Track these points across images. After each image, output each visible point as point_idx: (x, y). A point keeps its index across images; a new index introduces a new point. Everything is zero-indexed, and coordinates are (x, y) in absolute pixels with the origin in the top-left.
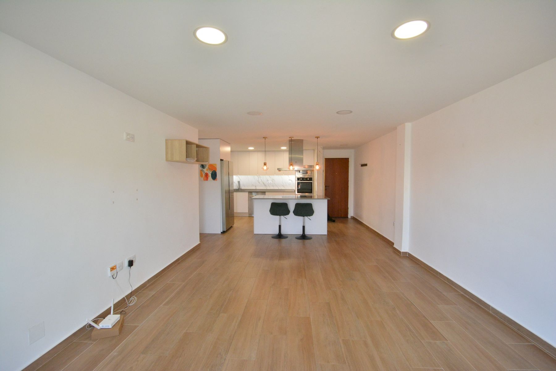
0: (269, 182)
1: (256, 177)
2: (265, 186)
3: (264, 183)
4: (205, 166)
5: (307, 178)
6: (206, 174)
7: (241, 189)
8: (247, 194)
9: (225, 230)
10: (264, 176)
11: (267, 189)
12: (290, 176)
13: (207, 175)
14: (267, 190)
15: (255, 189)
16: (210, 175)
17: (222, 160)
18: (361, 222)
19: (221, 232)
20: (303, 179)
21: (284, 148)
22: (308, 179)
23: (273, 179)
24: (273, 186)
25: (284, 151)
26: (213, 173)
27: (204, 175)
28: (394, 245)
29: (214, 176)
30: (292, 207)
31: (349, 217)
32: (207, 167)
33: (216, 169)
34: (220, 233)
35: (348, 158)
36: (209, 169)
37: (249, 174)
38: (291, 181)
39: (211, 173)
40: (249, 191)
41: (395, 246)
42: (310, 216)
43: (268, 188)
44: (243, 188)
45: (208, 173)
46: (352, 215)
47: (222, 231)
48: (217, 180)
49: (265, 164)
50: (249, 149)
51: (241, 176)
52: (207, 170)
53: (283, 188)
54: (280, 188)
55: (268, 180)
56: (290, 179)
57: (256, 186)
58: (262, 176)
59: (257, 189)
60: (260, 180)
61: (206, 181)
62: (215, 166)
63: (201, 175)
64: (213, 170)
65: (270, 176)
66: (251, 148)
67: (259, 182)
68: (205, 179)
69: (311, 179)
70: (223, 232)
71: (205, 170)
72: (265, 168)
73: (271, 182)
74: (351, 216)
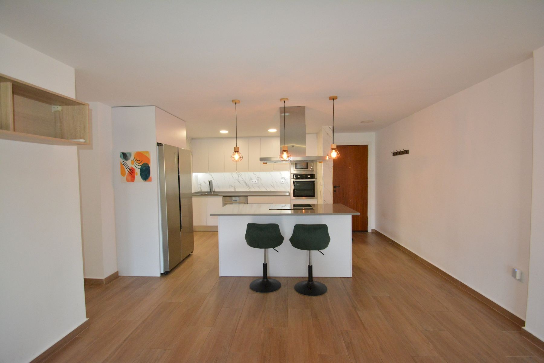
0: (253, 181)
1: (235, 175)
2: (248, 186)
3: (246, 184)
4: (128, 155)
5: (307, 176)
6: (130, 169)
7: (213, 192)
8: (221, 199)
9: (169, 271)
10: (246, 173)
11: (251, 190)
12: (282, 172)
13: (132, 172)
14: (250, 192)
15: (234, 191)
16: (138, 171)
17: (159, 144)
18: (393, 242)
19: (161, 274)
20: (302, 176)
21: (273, 130)
22: (309, 176)
23: (259, 178)
24: (259, 187)
25: (272, 136)
26: (144, 168)
27: (127, 172)
28: (524, 326)
29: (146, 173)
30: (287, 231)
31: (369, 230)
32: (132, 158)
33: (149, 160)
34: (159, 275)
35: (367, 146)
36: (137, 161)
37: (224, 171)
38: (283, 180)
39: (140, 167)
40: (224, 195)
41: (526, 328)
42: (323, 249)
43: (253, 190)
44: (216, 189)
45: (134, 168)
46: (374, 228)
47: (163, 272)
48: (151, 181)
49: (237, 151)
50: (221, 133)
51: (215, 173)
52: (133, 163)
53: (273, 190)
54: (269, 190)
55: (251, 179)
56: (283, 177)
57: (235, 188)
58: (243, 173)
59: (236, 191)
60: (240, 179)
61: (131, 183)
62: (147, 155)
63: (123, 173)
64: (142, 163)
65: (255, 173)
66: (224, 132)
67: (240, 181)
68: (130, 178)
69: (313, 176)
70: (165, 274)
71: (129, 163)
72: (236, 156)
73: (256, 181)
74: (372, 230)
